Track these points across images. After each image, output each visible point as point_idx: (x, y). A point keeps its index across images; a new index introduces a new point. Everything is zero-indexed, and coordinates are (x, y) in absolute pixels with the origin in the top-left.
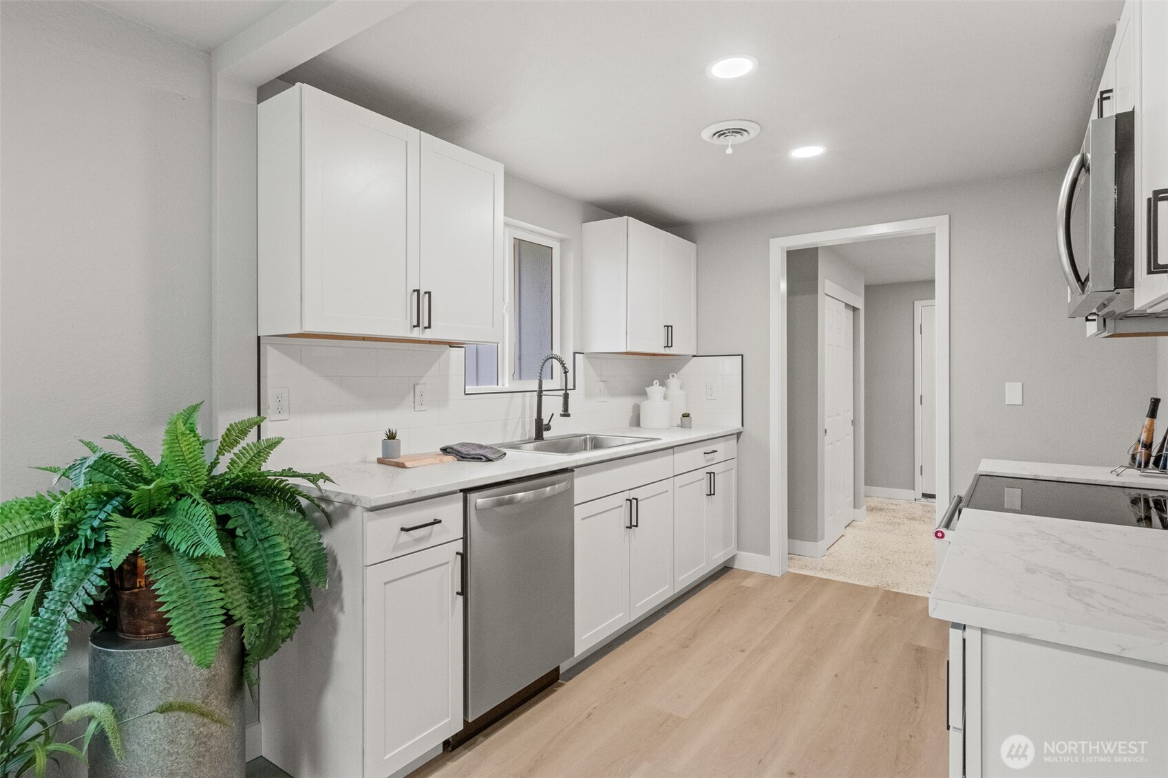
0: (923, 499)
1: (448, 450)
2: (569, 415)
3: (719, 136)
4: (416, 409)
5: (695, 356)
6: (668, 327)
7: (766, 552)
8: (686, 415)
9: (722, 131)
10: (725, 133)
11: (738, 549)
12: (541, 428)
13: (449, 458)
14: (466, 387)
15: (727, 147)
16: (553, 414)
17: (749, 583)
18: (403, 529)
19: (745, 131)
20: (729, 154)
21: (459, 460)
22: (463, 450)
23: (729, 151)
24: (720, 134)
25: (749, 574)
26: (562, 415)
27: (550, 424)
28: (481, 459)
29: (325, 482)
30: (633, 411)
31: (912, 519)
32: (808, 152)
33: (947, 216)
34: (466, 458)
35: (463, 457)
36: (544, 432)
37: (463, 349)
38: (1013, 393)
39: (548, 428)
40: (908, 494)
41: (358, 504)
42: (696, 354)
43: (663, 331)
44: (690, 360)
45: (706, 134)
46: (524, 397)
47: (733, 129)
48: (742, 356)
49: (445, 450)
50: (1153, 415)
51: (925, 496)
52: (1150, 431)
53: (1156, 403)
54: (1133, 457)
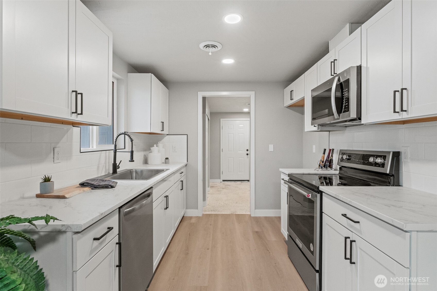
0: (223, 182)
1: (85, 184)
2: (133, 161)
3: (207, 47)
4: (55, 162)
5: (168, 135)
6: (162, 122)
7: (197, 208)
8: (167, 159)
9: (209, 45)
10: (209, 46)
11: (186, 209)
12: (115, 167)
13: (87, 189)
14: (81, 149)
15: (209, 52)
16: (121, 161)
17: (193, 221)
18: (95, 239)
19: (217, 47)
20: (210, 55)
21: (92, 189)
22: (95, 183)
23: (210, 54)
24: (207, 46)
25: (191, 218)
26: (130, 161)
27: (119, 165)
28: (108, 187)
29: (54, 221)
30: (144, 158)
31: (223, 189)
32: (228, 61)
33: (254, 92)
34: (98, 187)
35: (95, 187)
36: (117, 170)
37: (80, 128)
38: (271, 148)
39: (119, 168)
40: (219, 181)
41: (67, 230)
42: (168, 134)
43: (161, 124)
44: (166, 136)
45: (202, 45)
46: (106, 153)
47: (212, 45)
48: (187, 135)
49: (83, 185)
50: (324, 153)
51: (223, 181)
52: (324, 158)
53: (325, 150)
54: (320, 165)
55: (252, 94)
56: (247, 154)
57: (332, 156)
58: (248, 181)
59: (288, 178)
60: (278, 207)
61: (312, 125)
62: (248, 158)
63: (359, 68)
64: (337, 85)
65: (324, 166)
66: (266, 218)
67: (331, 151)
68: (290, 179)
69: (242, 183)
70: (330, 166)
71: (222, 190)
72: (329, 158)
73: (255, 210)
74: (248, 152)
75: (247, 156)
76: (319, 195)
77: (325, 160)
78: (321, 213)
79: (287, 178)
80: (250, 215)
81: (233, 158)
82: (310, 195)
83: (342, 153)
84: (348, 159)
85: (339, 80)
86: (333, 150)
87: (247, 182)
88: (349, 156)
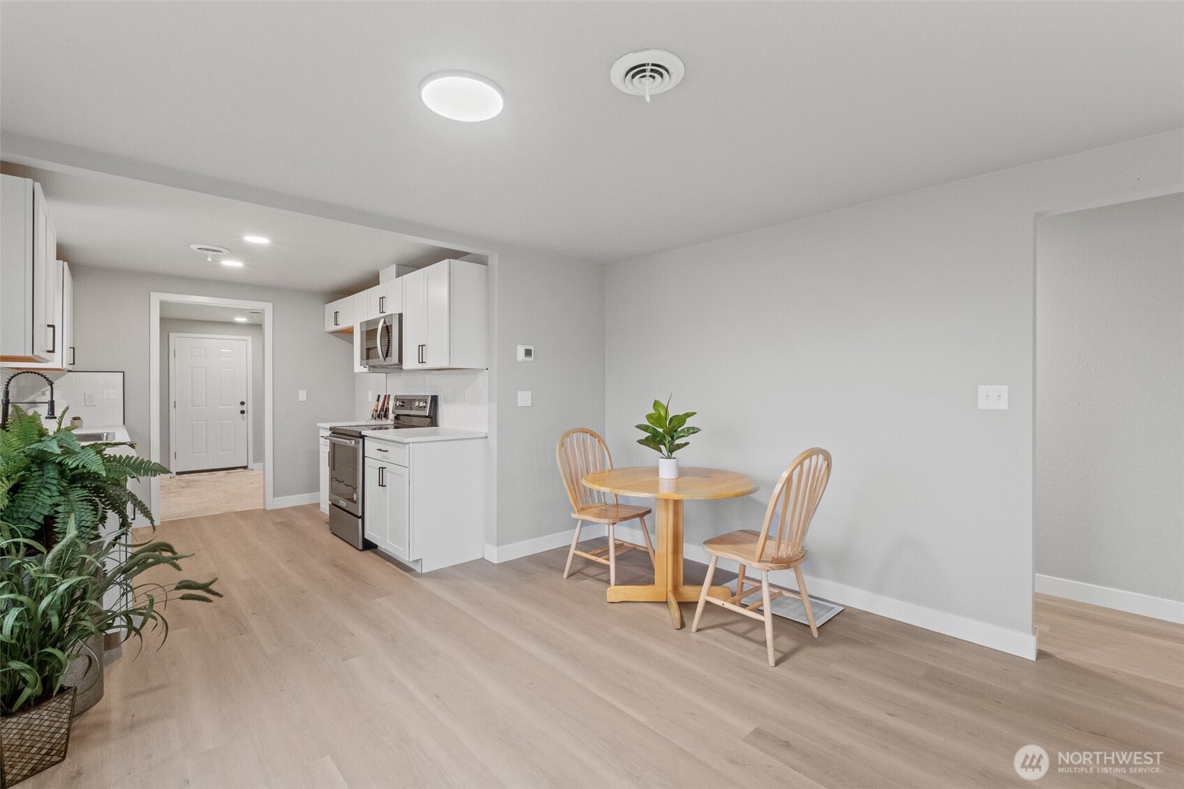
0: (176, 476)
5: (70, 371)
8: (76, 419)
15: (204, 254)
19: (220, 251)
32: (232, 263)
33: (272, 303)
48: (124, 372)
50: (378, 401)
51: (178, 473)
52: (378, 406)
53: (379, 396)
54: (373, 416)
55: (268, 308)
56: (243, 412)
57: (388, 404)
58: (245, 468)
59: (330, 432)
60: (315, 487)
61: (361, 365)
62: (243, 419)
63: (401, 316)
64: (382, 327)
65: (379, 417)
66: (294, 508)
67: (387, 397)
68: (333, 433)
69: (231, 474)
70: (386, 416)
71: (181, 490)
72: (384, 406)
73: (275, 498)
74: (244, 408)
75: (241, 415)
76: (361, 440)
77: (379, 409)
78: (364, 457)
79: (328, 433)
80: (265, 509)
81: (204, 422)
82: (353, 441)
83: (397, 399)
84: (402, 406)
85: (385, 322)
86: (389, 396)
87: (243, 470)
88: (403, 402)
